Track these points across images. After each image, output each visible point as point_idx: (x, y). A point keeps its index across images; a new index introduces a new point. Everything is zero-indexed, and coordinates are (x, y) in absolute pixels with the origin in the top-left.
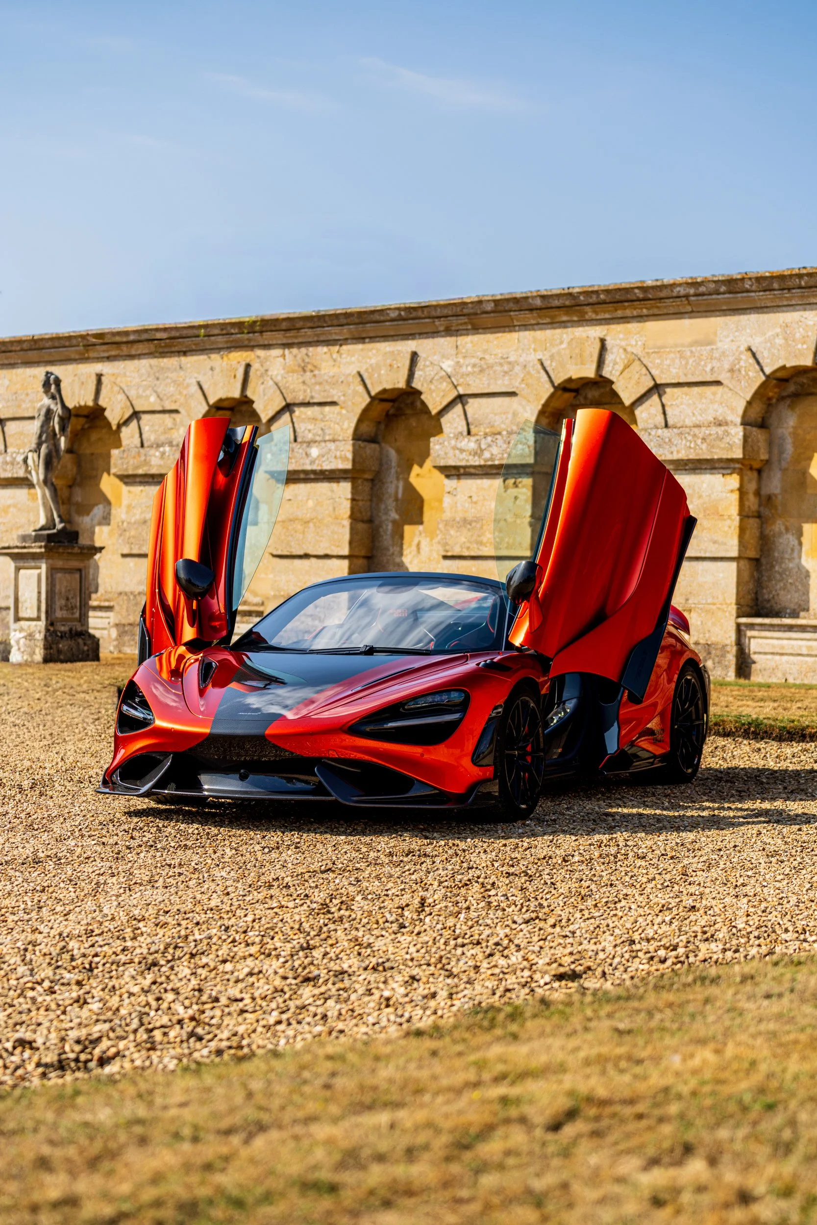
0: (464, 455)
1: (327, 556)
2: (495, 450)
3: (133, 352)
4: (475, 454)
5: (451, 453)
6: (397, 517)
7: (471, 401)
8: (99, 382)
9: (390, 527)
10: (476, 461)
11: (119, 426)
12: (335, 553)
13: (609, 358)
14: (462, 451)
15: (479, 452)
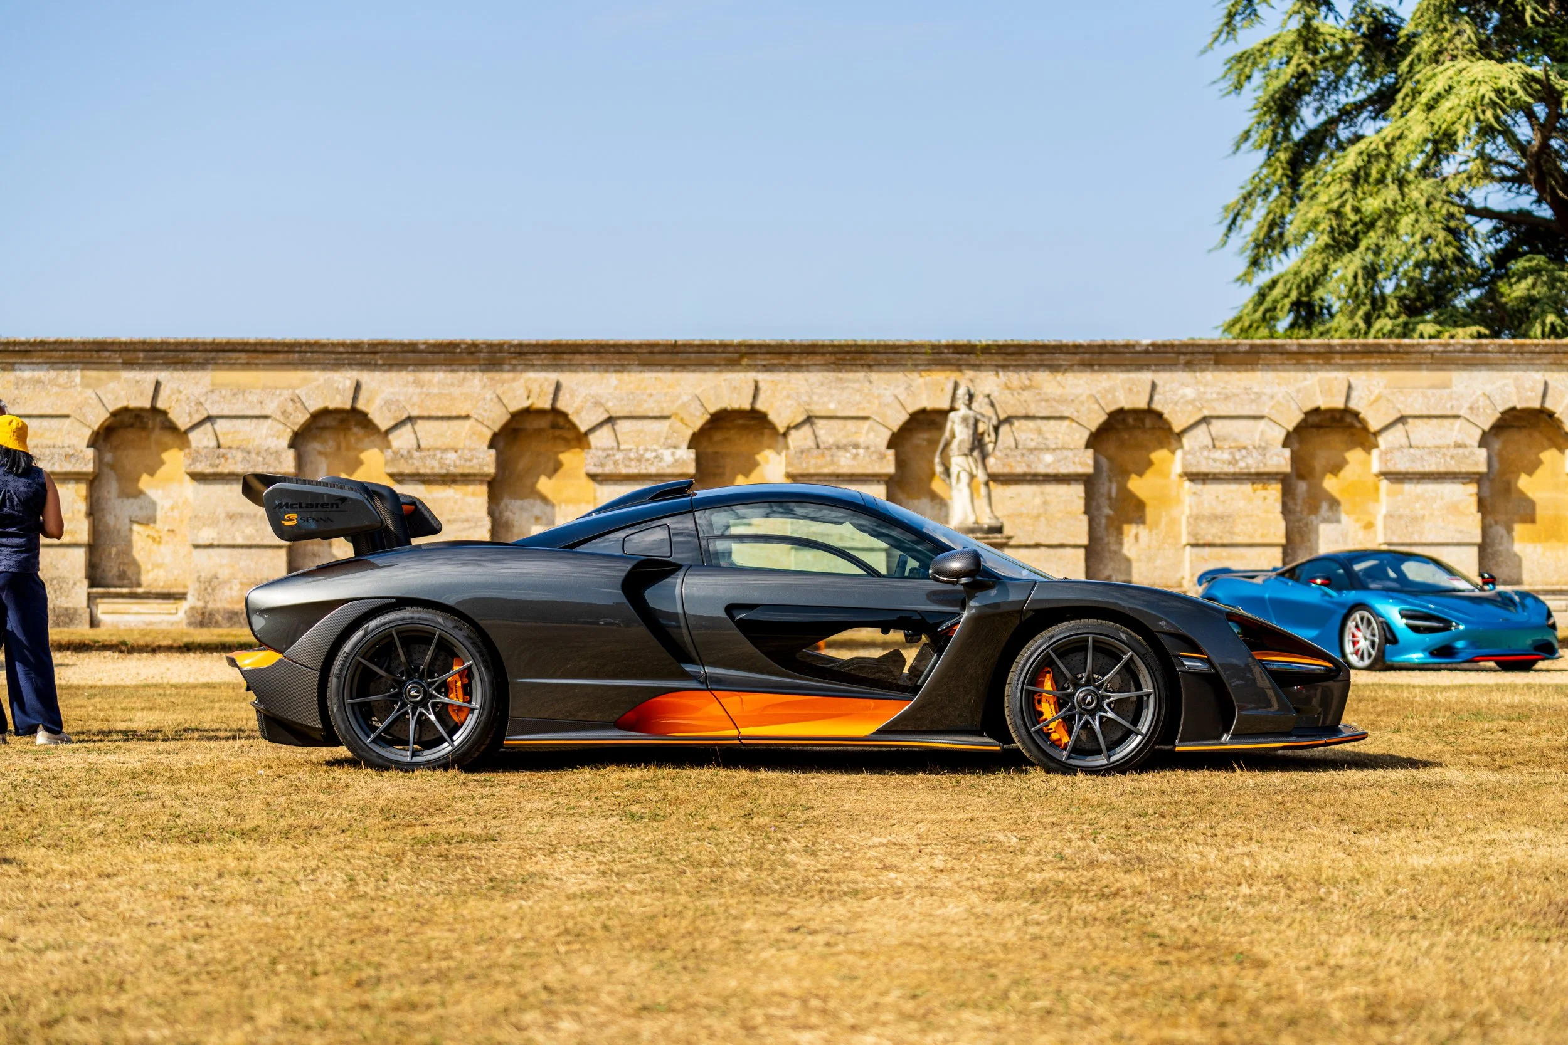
0: (1218, 464)
1: (1062, 546)
2: (1250, 461)
3: (804, 362)
4: (1230, 463)
5: (1204, 462)
6: (1111, 512)
7: (1214, 422)
8: (757, 388)
9: (1104, 521)
10: (1231, 469)
11: (789, 428)
12: (1072, 542)
13: (1354, 394)
14: (1215, 460)
15: (1233, 462)
